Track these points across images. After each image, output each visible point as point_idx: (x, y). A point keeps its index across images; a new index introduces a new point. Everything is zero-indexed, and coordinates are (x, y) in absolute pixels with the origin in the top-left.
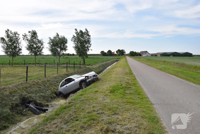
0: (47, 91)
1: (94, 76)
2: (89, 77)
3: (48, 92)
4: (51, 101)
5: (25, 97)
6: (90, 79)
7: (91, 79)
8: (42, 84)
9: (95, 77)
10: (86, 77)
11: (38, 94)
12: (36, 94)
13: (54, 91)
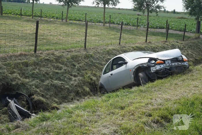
0: (74, 78)
1: (175, 60)
2: (158, 61)
3: (75, 80)
4: (72, 99)
5: (11, 84)
6: (158, 67)
7: (162, 66)
8: (70, 62)
9: (176, 64)
10: (151, 59)
11: (47, 82)
12: (43, 81)
13: (91, 79)
